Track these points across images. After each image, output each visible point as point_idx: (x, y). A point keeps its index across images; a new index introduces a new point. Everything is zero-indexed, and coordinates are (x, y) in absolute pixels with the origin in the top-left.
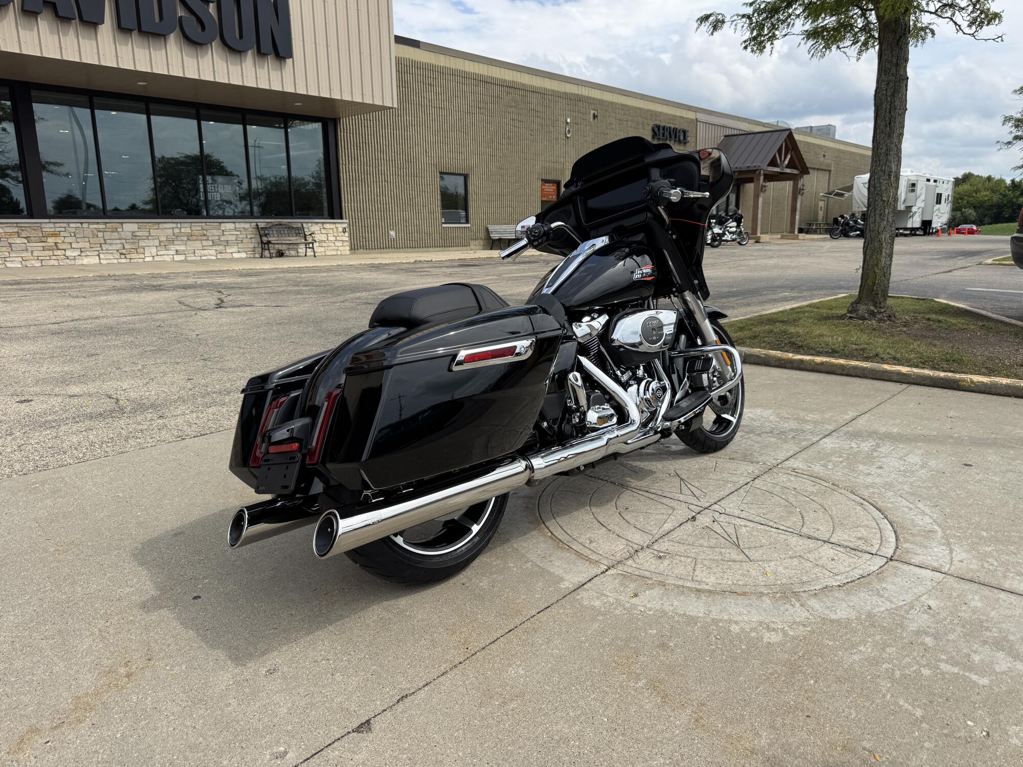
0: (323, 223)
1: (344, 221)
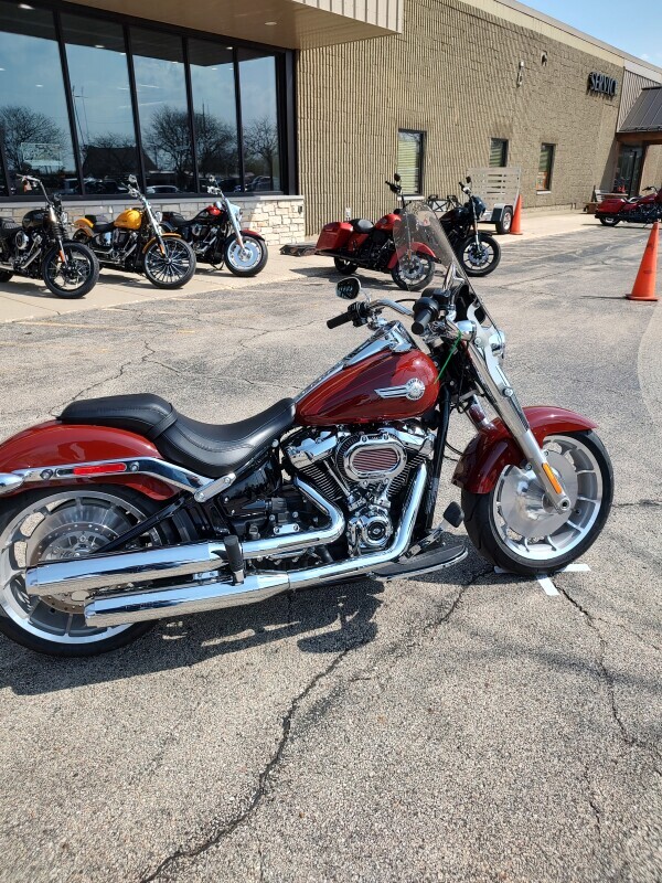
0: (278, 201)
1: (300, 197)
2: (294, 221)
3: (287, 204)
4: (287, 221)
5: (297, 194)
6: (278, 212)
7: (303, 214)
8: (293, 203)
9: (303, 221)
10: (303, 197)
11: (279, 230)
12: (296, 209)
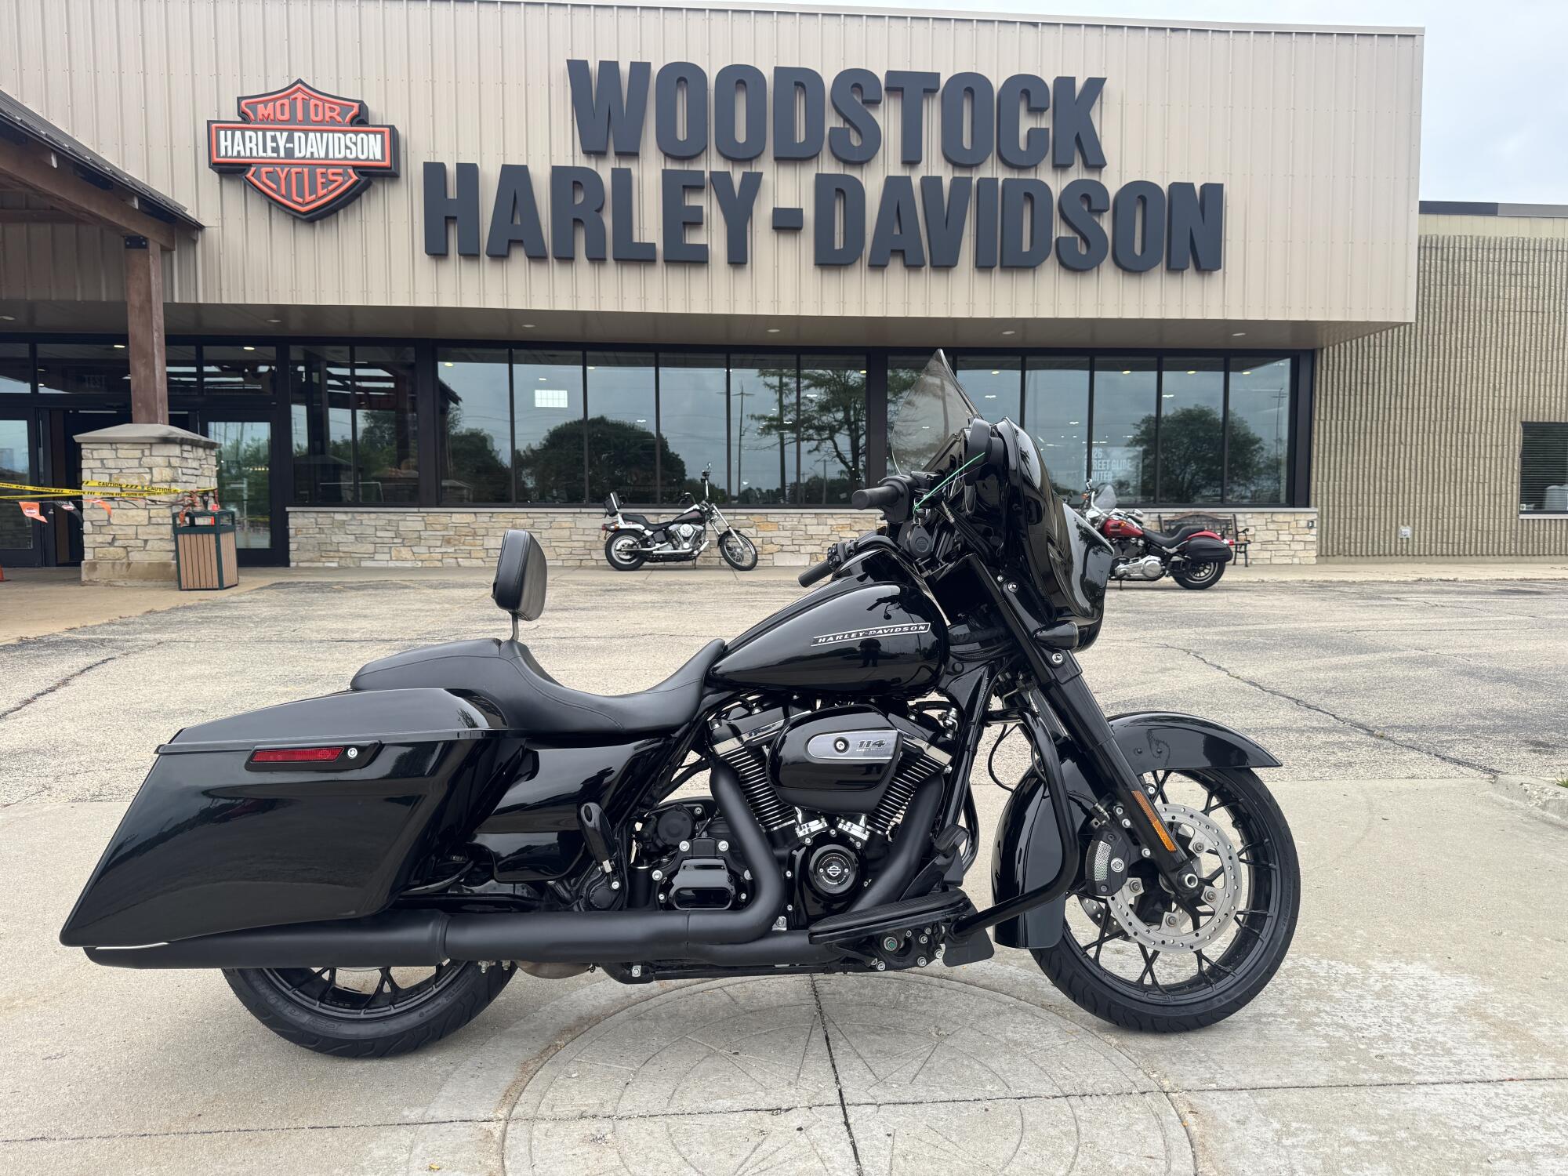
0: (1273, 513)
1: (1312, 509)
2: (1297, 537)
3: (1288, 518)
4: (1285, 537)
5: (1308, 505)
6: (1271, 526)
7: (1314, 531)
8: (1298, 517)
9: (1314, 538)
10: (1317, 510)
11: (1270, 547)
12: (1303, 523)
